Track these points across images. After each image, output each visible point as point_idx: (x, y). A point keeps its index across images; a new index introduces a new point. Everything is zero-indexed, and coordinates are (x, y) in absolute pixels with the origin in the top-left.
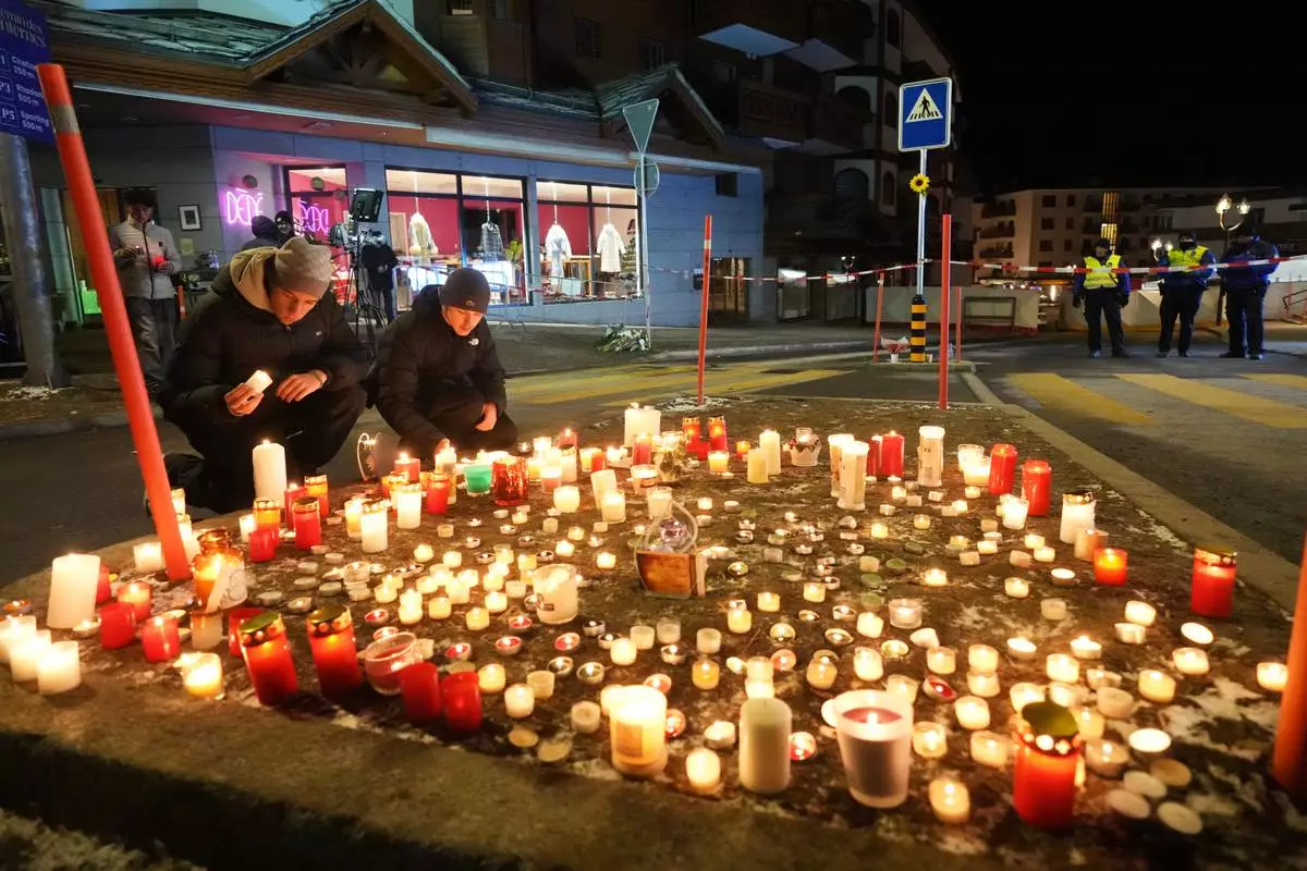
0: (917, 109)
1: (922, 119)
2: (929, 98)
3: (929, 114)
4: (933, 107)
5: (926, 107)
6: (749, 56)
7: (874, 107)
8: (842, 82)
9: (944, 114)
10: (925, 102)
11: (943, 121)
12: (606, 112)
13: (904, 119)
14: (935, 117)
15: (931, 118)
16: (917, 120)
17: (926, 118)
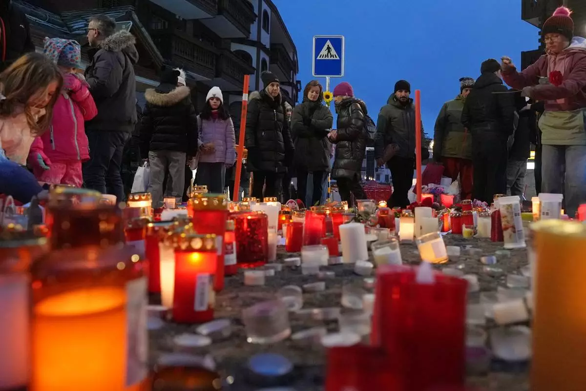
0: (324, 52)
1: (327, 58)
2: (331, 46)
3: (331, 56)
4: (333, 52)
5: (329, 52)
6: (177, 17)
7: (254, 65)
8: (235, 47)
9: (340, 56)
10: (329, 48)
11: (339, 61)
12: (75, 30)
13: (316, 57)
14: (335, 58)
15: (332, 58)
16: (324, 58)
17: (329, 58)
